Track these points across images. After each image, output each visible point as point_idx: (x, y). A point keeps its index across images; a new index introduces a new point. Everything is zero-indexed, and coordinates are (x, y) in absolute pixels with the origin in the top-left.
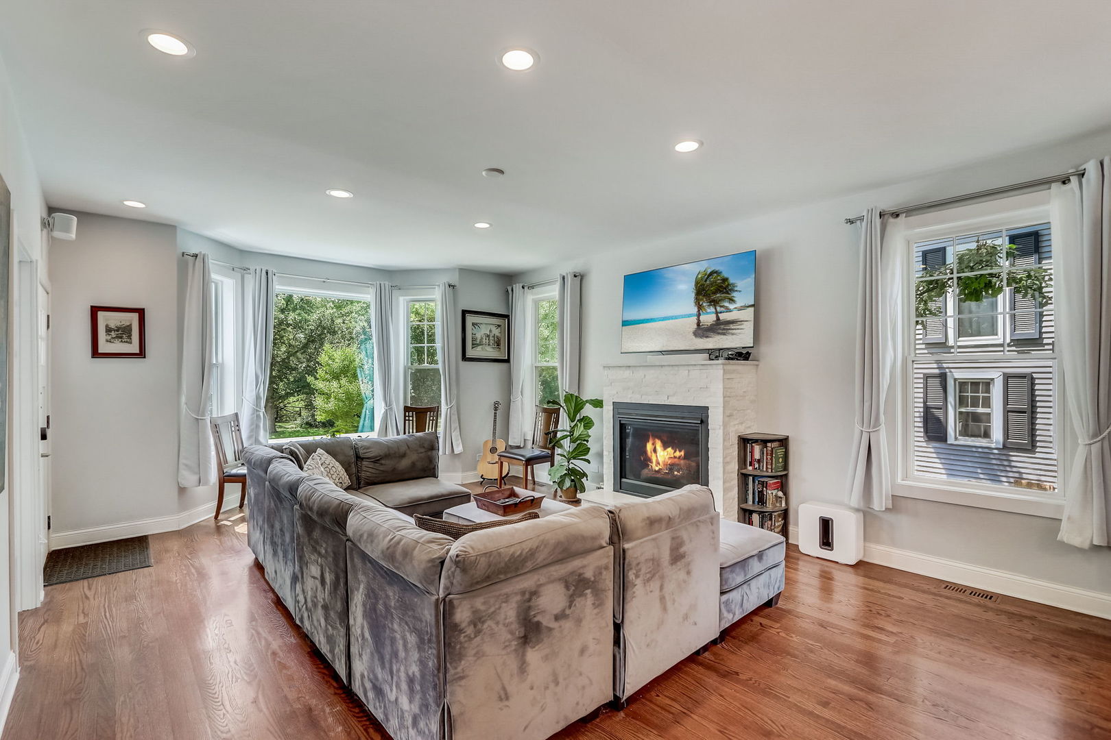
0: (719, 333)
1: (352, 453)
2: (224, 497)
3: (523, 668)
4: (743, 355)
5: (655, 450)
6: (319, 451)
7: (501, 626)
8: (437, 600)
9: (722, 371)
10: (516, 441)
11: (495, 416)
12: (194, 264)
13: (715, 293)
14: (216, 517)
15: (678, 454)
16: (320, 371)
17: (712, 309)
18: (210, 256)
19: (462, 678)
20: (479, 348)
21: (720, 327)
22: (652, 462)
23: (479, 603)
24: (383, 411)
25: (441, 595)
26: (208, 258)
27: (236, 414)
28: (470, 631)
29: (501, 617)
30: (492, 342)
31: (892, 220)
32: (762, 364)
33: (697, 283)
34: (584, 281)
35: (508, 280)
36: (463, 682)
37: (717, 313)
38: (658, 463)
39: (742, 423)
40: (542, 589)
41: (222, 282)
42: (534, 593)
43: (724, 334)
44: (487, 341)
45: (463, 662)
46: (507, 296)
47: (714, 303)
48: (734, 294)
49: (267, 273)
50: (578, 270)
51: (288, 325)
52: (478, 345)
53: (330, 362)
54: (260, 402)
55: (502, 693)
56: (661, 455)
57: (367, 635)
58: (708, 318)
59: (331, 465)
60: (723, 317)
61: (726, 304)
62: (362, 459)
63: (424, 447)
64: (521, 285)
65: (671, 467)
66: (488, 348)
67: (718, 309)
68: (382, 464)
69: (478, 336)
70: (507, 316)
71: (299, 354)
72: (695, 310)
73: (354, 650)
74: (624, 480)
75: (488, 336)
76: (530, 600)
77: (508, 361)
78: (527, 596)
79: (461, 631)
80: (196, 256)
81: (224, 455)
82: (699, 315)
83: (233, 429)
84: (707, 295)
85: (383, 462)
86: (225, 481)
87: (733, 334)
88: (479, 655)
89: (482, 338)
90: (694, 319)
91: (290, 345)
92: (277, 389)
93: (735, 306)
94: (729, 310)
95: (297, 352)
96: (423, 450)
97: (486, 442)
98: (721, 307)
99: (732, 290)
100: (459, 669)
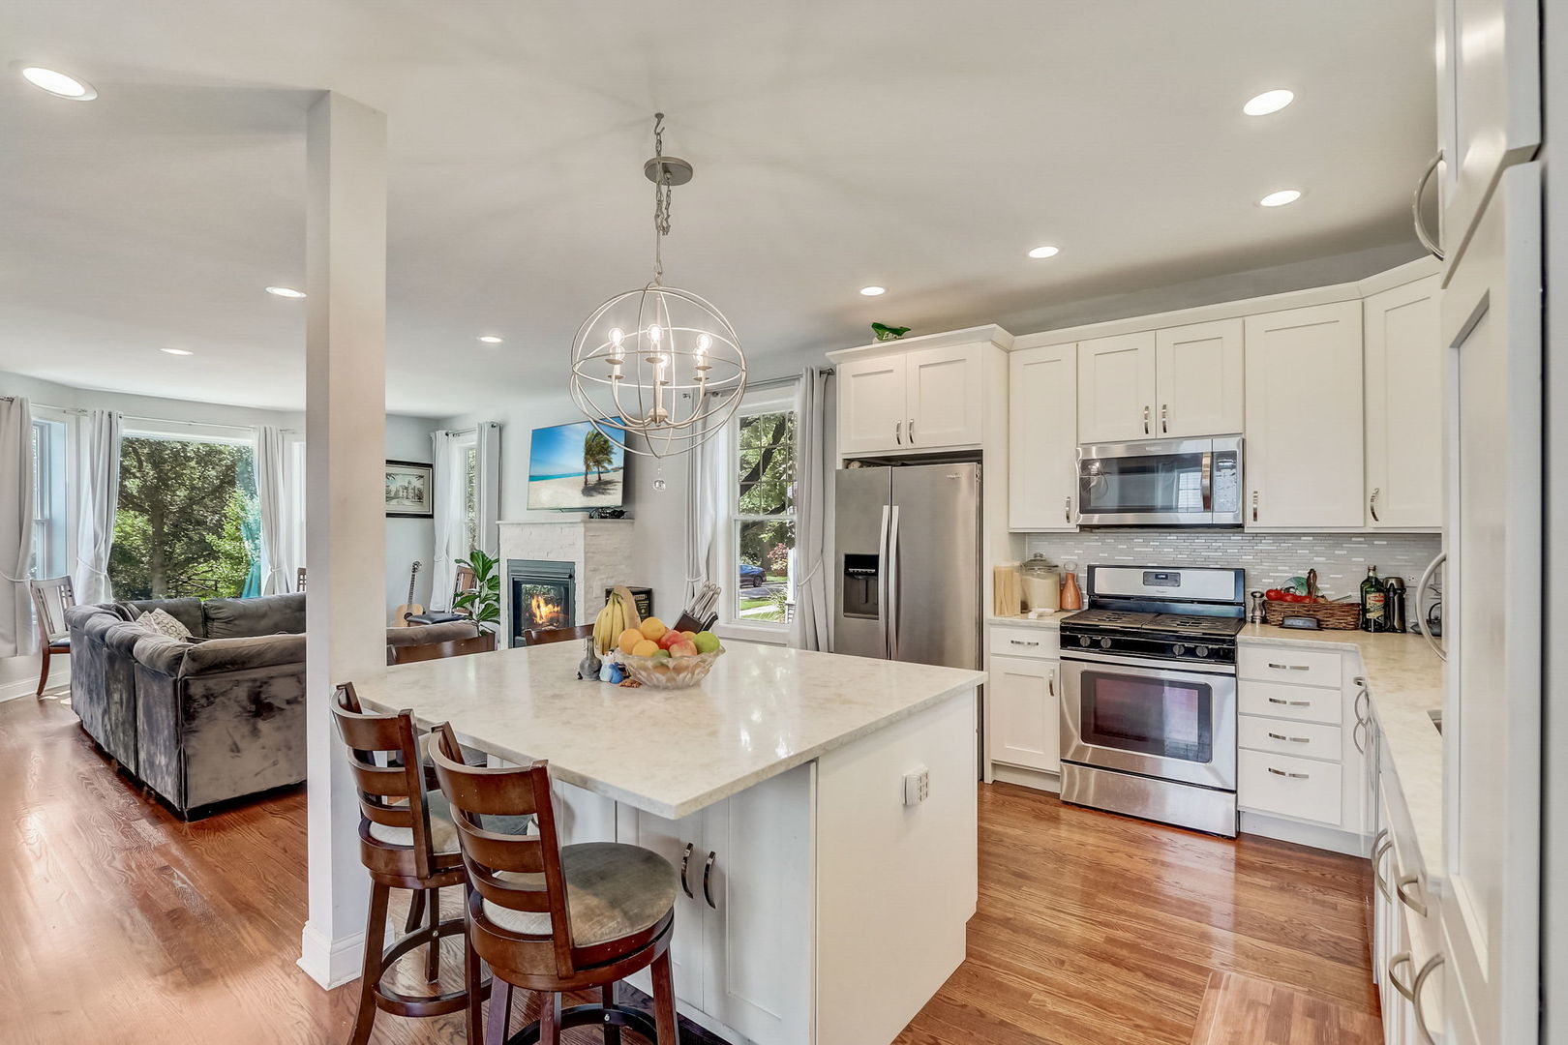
0: (600, 493)
1: (199, 613)
2: (50, 673)
3: (255, 732)
4: (617, 514)
5: (539, 607)
6: (158, 610)
7: (232, 702)
8: (176, 680)
9: (583, 530)
10: (438, 605)
11: (413, 578)
12: (9, 408)
13: (599, 454)
14: (39, 693)
15: (556, 609)
16: (227, 527)
17: (595, 469)
18: (30, 400)
19: (195, 731)
20: (394, 502)
21: (601, 487)
22: (536, 617)
23: (211, 683)
24: (270, 573)
25: (179, 677)
26: (28, 403)
27: (69, 578)
28: (203, 701)
29: (233, 695)
30: (411, 495)
31: (712, 398)
32: (636, 522)
33: (587, 442)
34: (504, 434)
35: (431, 426)
36: (196, 734)
37: (599, 473)
38: (541, 617)
39: (612, 577)
40: (272, 681)
41: (50, 425)
42: (265, 683)
43: (603, 494)
44: (405, 494)
45: (196, 722)
46: (430, 444)
47: (598, 463)
48: (612, 456)
49: (110, 416)
50: (497, 419)
51: (190, 459)
52: (393, 498)
53: (242, 514)
54: (101, 564)
55: (234, 747)
56: (543, 611)
57: (146, 727)
58: (593, 478)
59: (171, 624)
60: (604, 477)
61: (606, 465)
62: (213, 619)
63: (290, 608)
64: (444, 432)
65: (551, 621)
66: (407, 502)
67: (601, 470)
68: (235, 625)
69: (393, 488)
70: (431, 466)
71: (207, 501)
72: (583, 469)
73: (139, 745)
74: (517, 638)
75: (406, 488)
76: (261, 687)
77: (431, 516)
78: (258, 684)
79: (195, 701)
80: (11, 400)
81: (51, 624)
82: (586, 474)
83: (63, 594)
84: (592, 455)
85: (236, 622)
86: (50, 652)
87: (609, 494)
88: (211, 719)
89: (397, 491)
90: (582, 478)
91: (193, 488)
92: (171, 553)
93: (613, 467)
94: (608, 471)
95: (204, 498)
96: (288, 611)
97: (400, 608)
98: (603, 467)
99: (610, 452)
100: (193, 725)
